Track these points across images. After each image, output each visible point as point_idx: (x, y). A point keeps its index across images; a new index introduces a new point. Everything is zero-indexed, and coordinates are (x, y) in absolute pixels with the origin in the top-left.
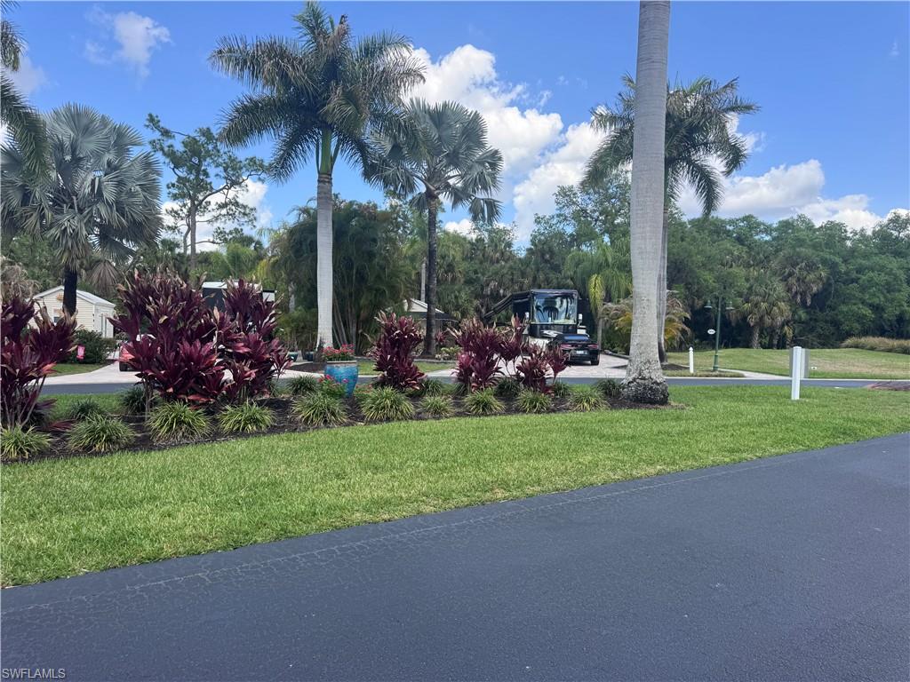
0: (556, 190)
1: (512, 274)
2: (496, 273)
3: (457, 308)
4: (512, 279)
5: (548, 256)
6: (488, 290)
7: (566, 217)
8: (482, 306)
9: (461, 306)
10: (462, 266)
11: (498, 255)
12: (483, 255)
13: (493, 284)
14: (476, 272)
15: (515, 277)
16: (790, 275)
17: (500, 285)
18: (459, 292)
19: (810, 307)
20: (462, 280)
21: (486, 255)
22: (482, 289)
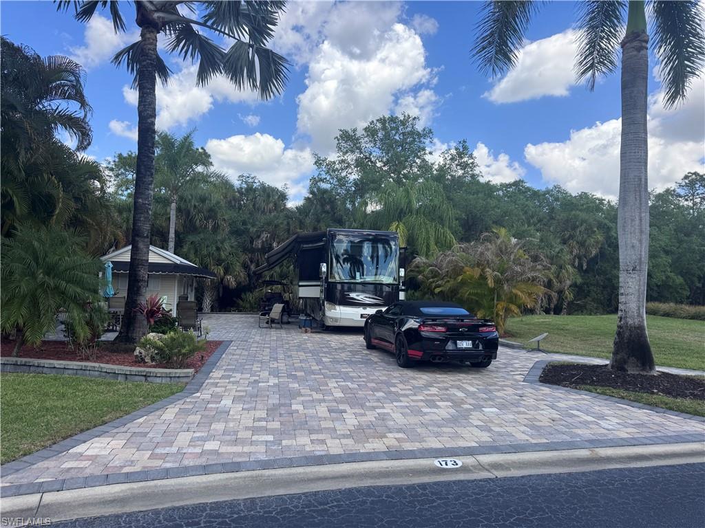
0: (338, 134)
1: (288, 223)
2: (269, 224)
3: (219, 262)
4: (289, 230)
5: (328, 207)
6: (258, 244)
7: (349, 163)
8: (251, 262)
9: (223, 261)
10: (229, 215)
11: (271, 205)
12: (254, 205)
13: (264, 236)
14: (244, 223)
15: (292, 228)
16: (571, 237)
17: (273, 237)
18: (222, 243)
19: (586, 270)
20: (227, 230)
21: (257, 206)
22: (252, 242)
